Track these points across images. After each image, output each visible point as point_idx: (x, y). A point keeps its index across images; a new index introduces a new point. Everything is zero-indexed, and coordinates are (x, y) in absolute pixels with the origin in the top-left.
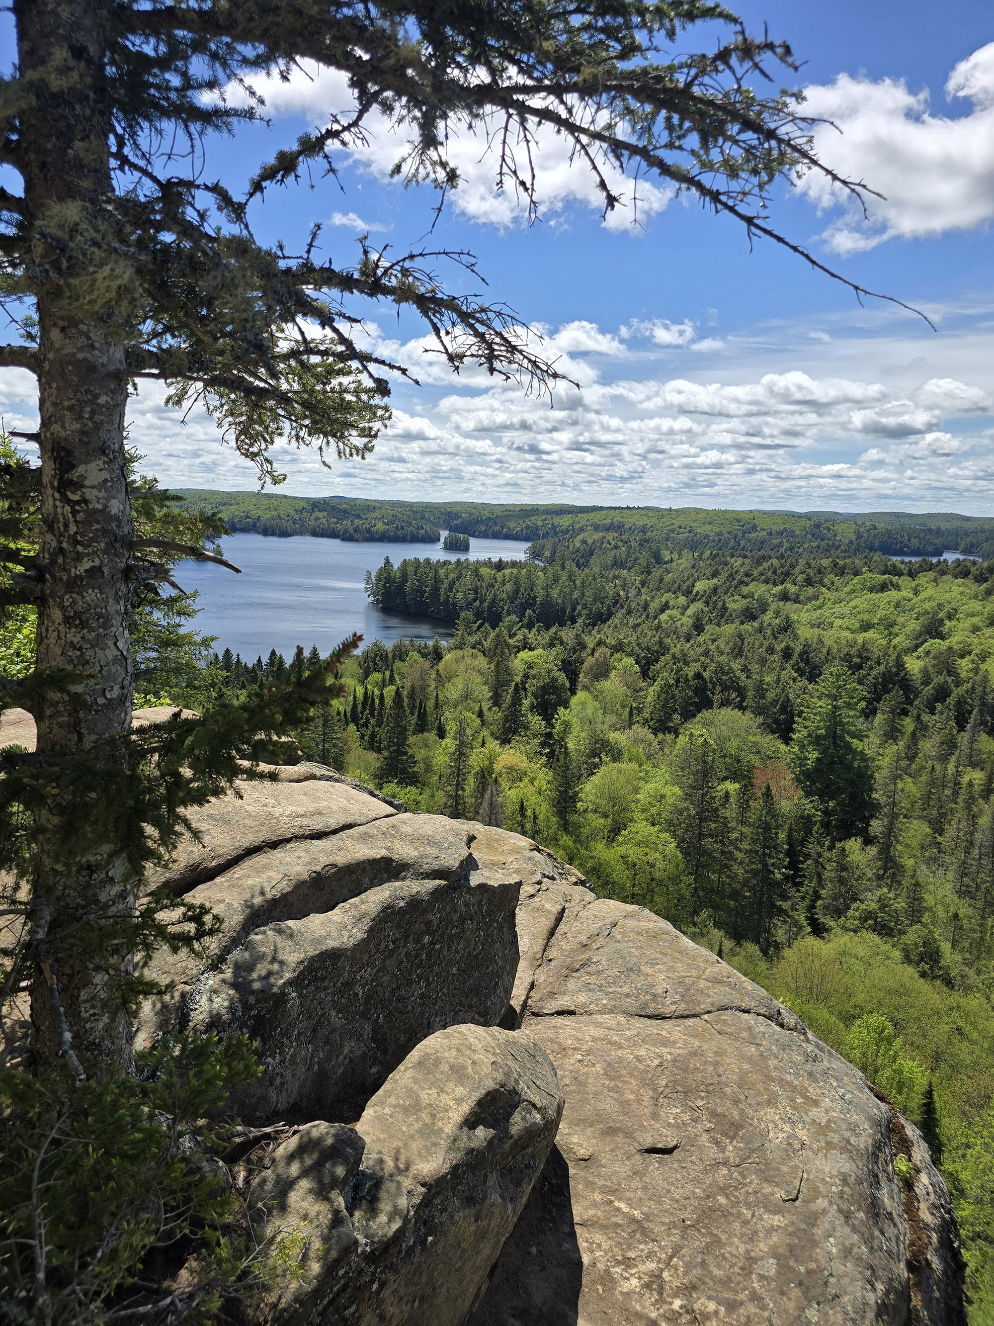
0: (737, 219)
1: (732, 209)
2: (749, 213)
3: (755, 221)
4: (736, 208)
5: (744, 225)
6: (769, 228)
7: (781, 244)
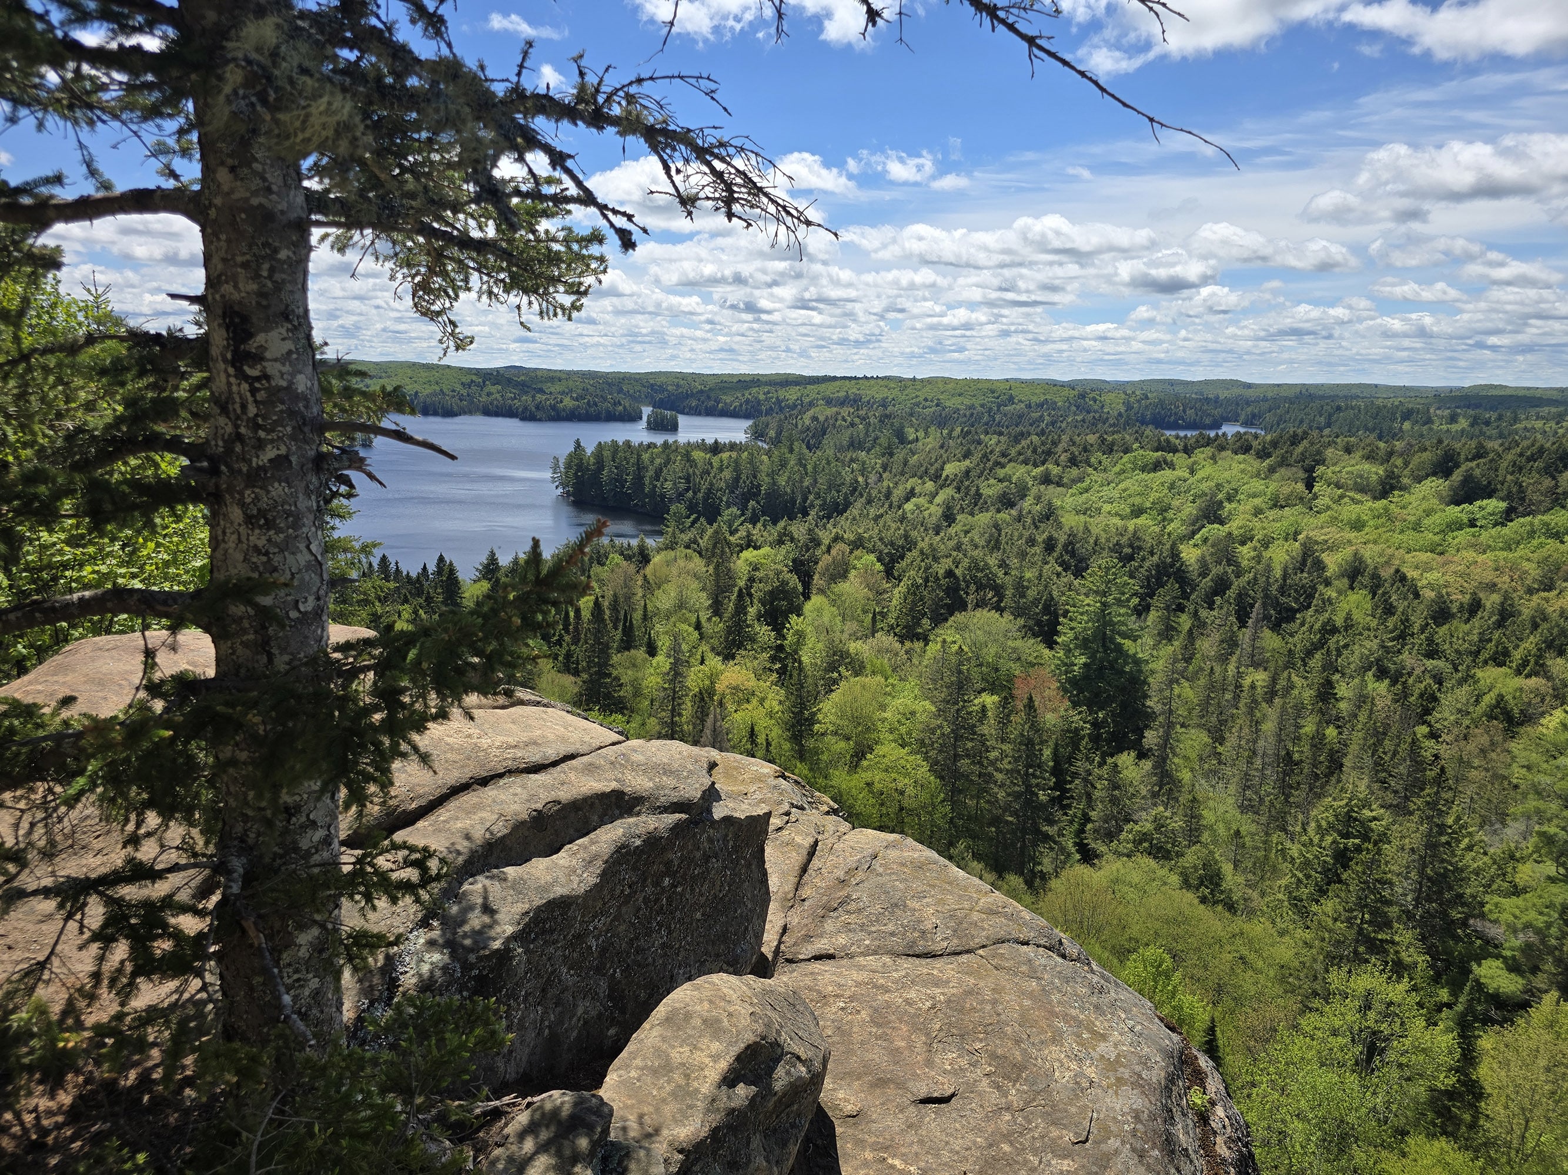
0: (1018, 39)
1: (1011, 27)
2: (1031, 32)
3: (1038, 41)
4: (1017, 26)
5: (1026, 45)
6: (1053, 50)
7: (1066, 68)
